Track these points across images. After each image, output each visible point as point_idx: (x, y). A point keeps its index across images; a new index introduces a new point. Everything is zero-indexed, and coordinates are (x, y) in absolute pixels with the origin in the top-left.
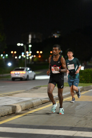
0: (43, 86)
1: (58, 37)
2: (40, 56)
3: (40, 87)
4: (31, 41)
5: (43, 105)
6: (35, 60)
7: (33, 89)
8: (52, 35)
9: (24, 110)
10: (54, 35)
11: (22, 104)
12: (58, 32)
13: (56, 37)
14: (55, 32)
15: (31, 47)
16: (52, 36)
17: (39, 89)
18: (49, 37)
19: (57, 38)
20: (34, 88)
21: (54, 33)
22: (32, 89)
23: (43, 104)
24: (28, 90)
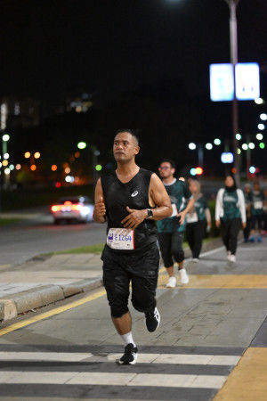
0: (58, 254)
1: (85, 109)
2: (33, 168)
3: (49, 255)
4: (8, 122)
5: (67, 300)
6: (20, 177)
7: (32, 262)
8: (69, 104)
9: (22, 314)
10: (73, 104)
11: (17, 299)
12: (85, 96)
13: (79, 109)
14: (77, 96)
15: (8, 142)
16: (68, 109)
17: (48, 261)
18: (61, 110)
19: (82, 113)
20: (35, 259)
21: (73, 100)
22: (30, 260)
23: (66, 298)
24: (19, 265)
